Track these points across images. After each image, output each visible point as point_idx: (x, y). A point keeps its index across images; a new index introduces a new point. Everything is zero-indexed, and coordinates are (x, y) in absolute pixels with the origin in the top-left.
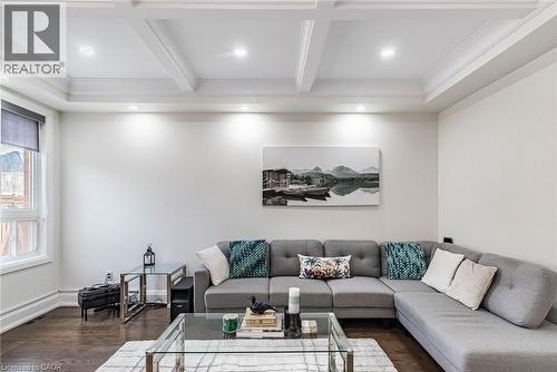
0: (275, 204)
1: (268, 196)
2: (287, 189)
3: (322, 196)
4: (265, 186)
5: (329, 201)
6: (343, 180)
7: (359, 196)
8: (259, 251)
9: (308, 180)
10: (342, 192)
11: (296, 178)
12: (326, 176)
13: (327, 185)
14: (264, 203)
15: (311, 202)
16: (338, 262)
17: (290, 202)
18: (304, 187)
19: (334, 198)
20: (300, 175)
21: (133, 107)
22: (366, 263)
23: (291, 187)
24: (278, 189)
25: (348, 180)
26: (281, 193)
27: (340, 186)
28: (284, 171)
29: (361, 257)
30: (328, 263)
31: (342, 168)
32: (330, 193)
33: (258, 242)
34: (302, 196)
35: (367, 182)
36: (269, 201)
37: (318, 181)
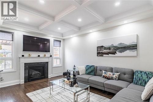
0: (100, 56)
1: (98, 53)
2: (103, 51)
3: (114, 53)
4: (97, 51)
5: (116, 55)
6: (121, 48)
7: (128, 53)
8: (92, 68)
9: (109, 48)
10: (121, 52)
11: (106, 48)
12: (115, 47)
13: (115, 50)
14: (97, 56)
15: (110, 55)
16: (113, 74)
17: (104, 55)
18: (108, 51)
19: (118, 54)
20: (107, 47)
21: (71, 36)
22: (126, 76)
23: (104, 51)
24: (101, 52)
25: (123, 47)
26: (102, 53)
27: (120, 50)
28: (102, 46)
29: (125, 74)
30: (110, 74)
31: (121, 44)
32: (117, 52)
33: (92, 66)
34: (107, 54)
35: (131, 47)
36: (99, 55)
37: (112, 49)
